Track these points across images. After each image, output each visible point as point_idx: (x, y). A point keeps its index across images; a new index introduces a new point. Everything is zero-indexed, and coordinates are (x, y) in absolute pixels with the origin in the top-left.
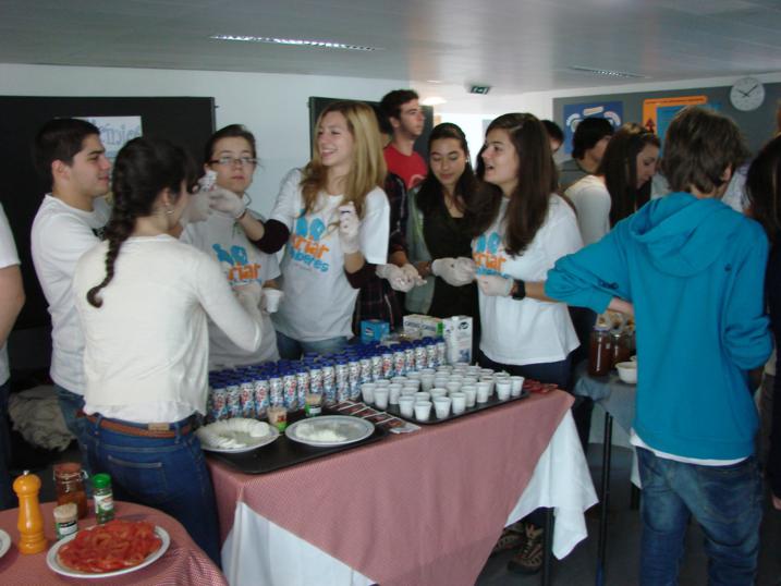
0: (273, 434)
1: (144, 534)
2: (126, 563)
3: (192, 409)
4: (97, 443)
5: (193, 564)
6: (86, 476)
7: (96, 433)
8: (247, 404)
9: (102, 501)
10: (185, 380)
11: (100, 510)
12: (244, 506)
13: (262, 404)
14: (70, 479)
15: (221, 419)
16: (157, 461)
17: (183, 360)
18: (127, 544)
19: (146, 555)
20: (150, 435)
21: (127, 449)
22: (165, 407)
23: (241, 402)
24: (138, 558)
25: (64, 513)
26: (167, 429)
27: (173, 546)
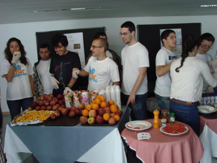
0: (215, 110)
1: (182, 127)
2: (178, 132)
3: (197, 100)
4: (173, 106)
5: (193, 136)
6: (169, 113)
7: (173, 103)
8: (209, 102)
9: (172, 119)
10: (197, 92)
11: (172, 121)
12: (207, 126)
13: (212, 103)
14: (165, 113)
15: (201, 105)
16: (187, 111)
17: (197, 87)
18: (178, 129)
19: (183, 132)
20: (187, 104)
21: (181, 107)
22: (191, 98)
23: (207, 102)
24: (181, 132)
25: (164, 120)
26: (191, 103)
27: (189, 131)
